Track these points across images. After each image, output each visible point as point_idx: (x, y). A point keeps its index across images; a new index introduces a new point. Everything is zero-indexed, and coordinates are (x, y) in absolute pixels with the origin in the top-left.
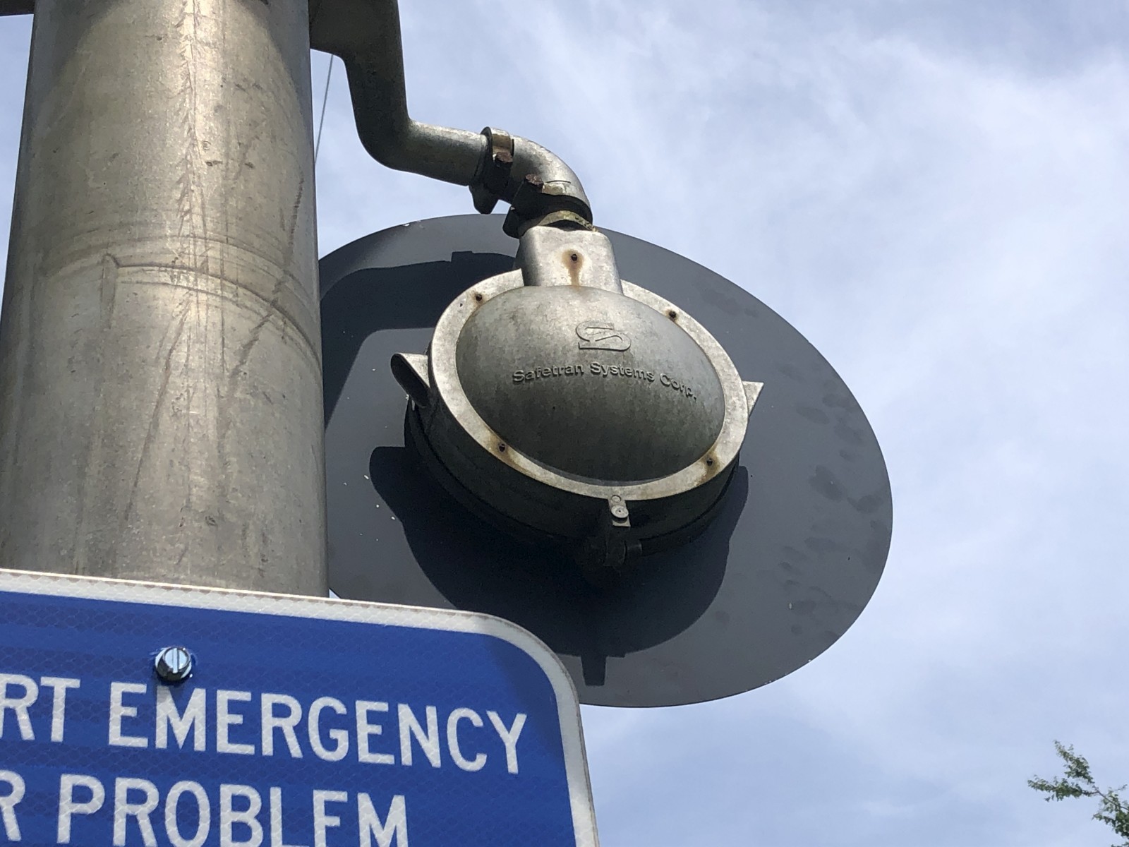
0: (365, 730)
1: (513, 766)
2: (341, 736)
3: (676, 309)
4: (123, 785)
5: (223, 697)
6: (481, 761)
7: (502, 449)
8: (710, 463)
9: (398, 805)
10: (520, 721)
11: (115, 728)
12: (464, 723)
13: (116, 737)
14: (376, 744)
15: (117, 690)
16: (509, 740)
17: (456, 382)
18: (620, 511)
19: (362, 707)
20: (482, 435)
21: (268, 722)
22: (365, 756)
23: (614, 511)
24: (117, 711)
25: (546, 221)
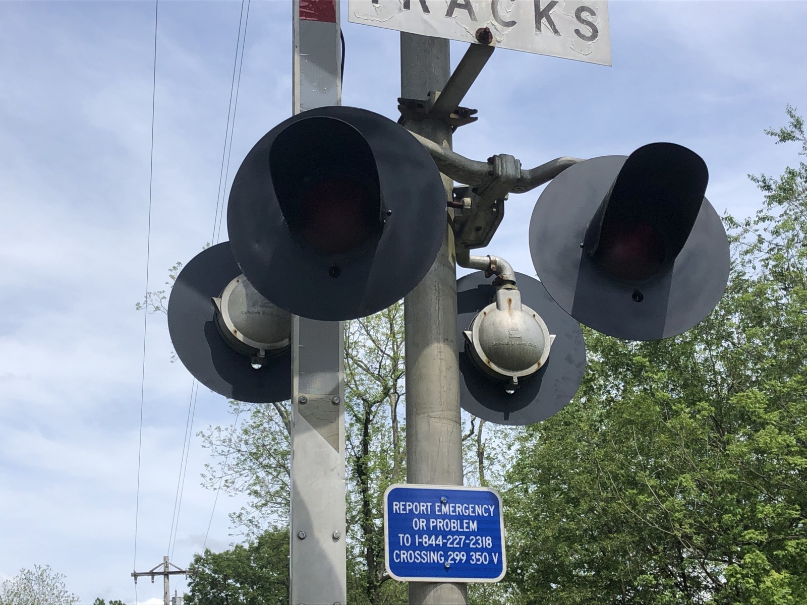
0: (471, 510)
1: (492, 515)
2: (467, 511)
3: (535, 313)
4: (438, 520)
5: (451, 505)
6: (487, 514)
7: (489, 362)
8: (539, 364)
9: (475, 522)
10: (493, 507)
11: (437, 511)
12: (485, 508)
13: (437, 513)
14: (472, 512)
15: (437, 504)
16: (492, 510)
17: (479, 342)
18: (515, 380)
19: (471, 506)
20: (484, 358)
21: (457, 509)
22: (471, 514)
23: (514, 380)
24: (437, 508)
25: (503, 287)
